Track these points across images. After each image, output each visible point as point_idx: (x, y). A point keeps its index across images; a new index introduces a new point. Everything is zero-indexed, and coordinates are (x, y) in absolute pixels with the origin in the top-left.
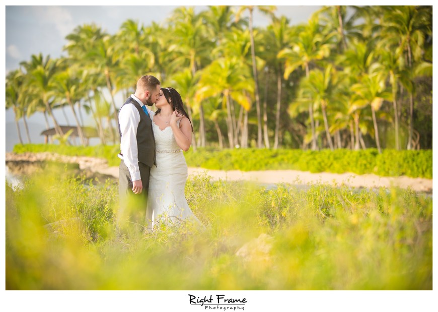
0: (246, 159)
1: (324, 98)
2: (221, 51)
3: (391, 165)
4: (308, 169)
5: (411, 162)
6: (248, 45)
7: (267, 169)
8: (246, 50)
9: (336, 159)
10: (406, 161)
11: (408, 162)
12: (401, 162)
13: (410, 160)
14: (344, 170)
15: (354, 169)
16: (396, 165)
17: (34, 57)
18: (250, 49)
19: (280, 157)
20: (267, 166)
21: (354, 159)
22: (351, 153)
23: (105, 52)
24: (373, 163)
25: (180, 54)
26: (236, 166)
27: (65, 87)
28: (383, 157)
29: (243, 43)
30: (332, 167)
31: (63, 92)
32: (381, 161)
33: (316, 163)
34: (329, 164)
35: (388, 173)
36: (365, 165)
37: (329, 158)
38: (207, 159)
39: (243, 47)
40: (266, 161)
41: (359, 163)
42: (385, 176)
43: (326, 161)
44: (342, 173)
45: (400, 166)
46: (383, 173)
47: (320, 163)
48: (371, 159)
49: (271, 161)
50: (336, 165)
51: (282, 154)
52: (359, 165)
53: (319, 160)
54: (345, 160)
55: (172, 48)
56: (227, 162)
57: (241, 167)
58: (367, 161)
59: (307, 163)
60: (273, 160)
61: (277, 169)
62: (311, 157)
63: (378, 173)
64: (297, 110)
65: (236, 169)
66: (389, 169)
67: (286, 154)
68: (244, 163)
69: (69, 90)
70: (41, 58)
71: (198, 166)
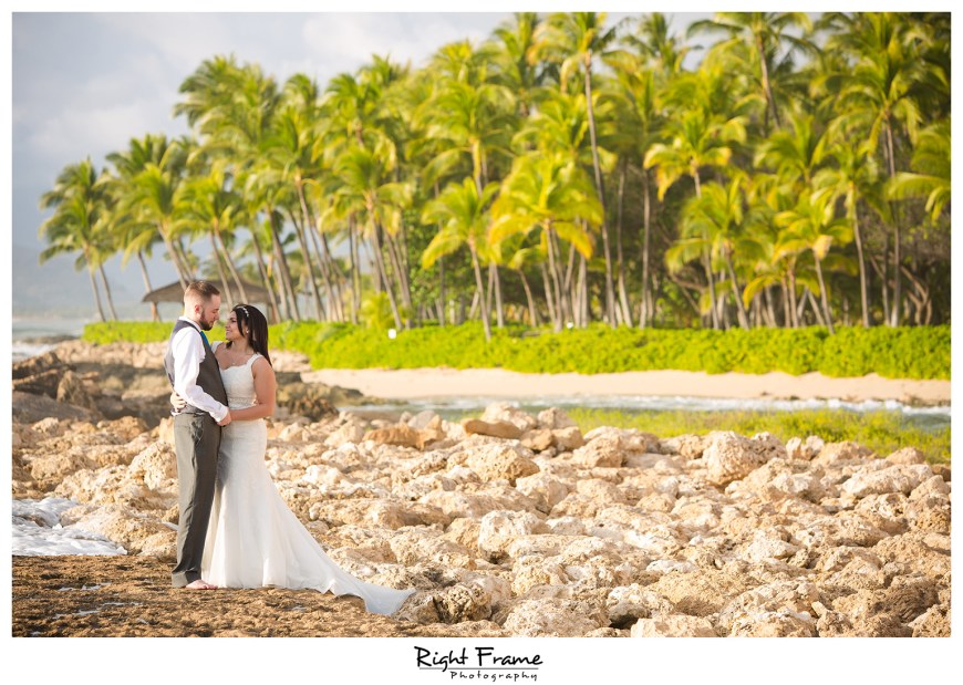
0: (587, 350)
1: (728, 236)
2: (531, 137)
3: (850, 357)
4: (702, 367)
5: (884, 350)
6: (584, 126)
7: (628, 370)
8: (581, 135)
9: (752, 346)
10: (877, 348)
11: (881, 350)
12: (868, 350)
13: (884, 345)
14: (767, 367)
15: (785, 364)
16: (859, 356)
17: (135, 143)
18: (587, 133)
19: (650, 346)
20: (628, 365)
21: (786, 347)
22: (781, 334)
23: (296, 138)
24: (820, 354)
25: (450, 143)
26: (571, 365)
27: (210, 209)
28: (836, 342)
29: (573, 122)
30: (745, 362)
31: (206, 219)
32: (833, 348)
33: (716, 354)
34: (740, 358)
35: (845, 370)
36: (805, 357)
37: (740, 345)
38: (515, 352)
39: (575, 130)
40: (625, 353)
41: (794, 353)
42: (839, 376)
43: (735, 351)
44: (763, 373)
45: (866, 358)
46: (836, 370)
47: (724, 356)
48: (815, 346)
49: (635, 353)
50: (753, 359)
51: (654, 340)
52: (793, 358)
53: (722, 349)
54: (770, 347)
55: (433, 131)
56: (553, 358)
57: (579, 367)
58: (808, 349)
59: (701, 356)
60: (639, 350)
61: (645, 369)
62: (708, 344)
63: (828, 372)
64: (681, 258)
65: (570, 371)
66: (846, 363)
67: (661, 339)
68: (585, 358)
69: (219, 216)
70: (150, 145)
71: (498, 365)
